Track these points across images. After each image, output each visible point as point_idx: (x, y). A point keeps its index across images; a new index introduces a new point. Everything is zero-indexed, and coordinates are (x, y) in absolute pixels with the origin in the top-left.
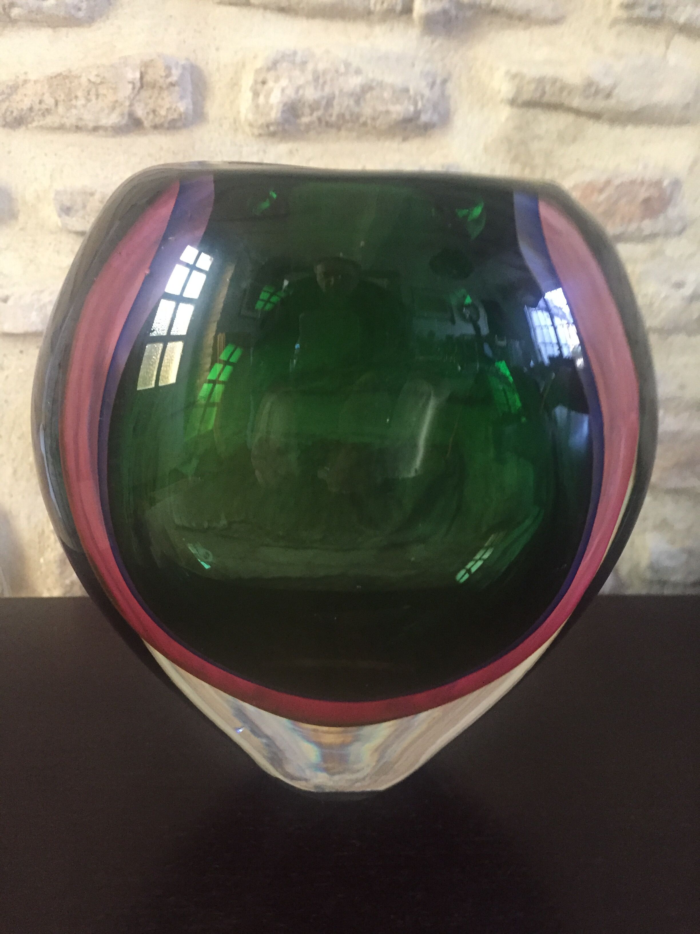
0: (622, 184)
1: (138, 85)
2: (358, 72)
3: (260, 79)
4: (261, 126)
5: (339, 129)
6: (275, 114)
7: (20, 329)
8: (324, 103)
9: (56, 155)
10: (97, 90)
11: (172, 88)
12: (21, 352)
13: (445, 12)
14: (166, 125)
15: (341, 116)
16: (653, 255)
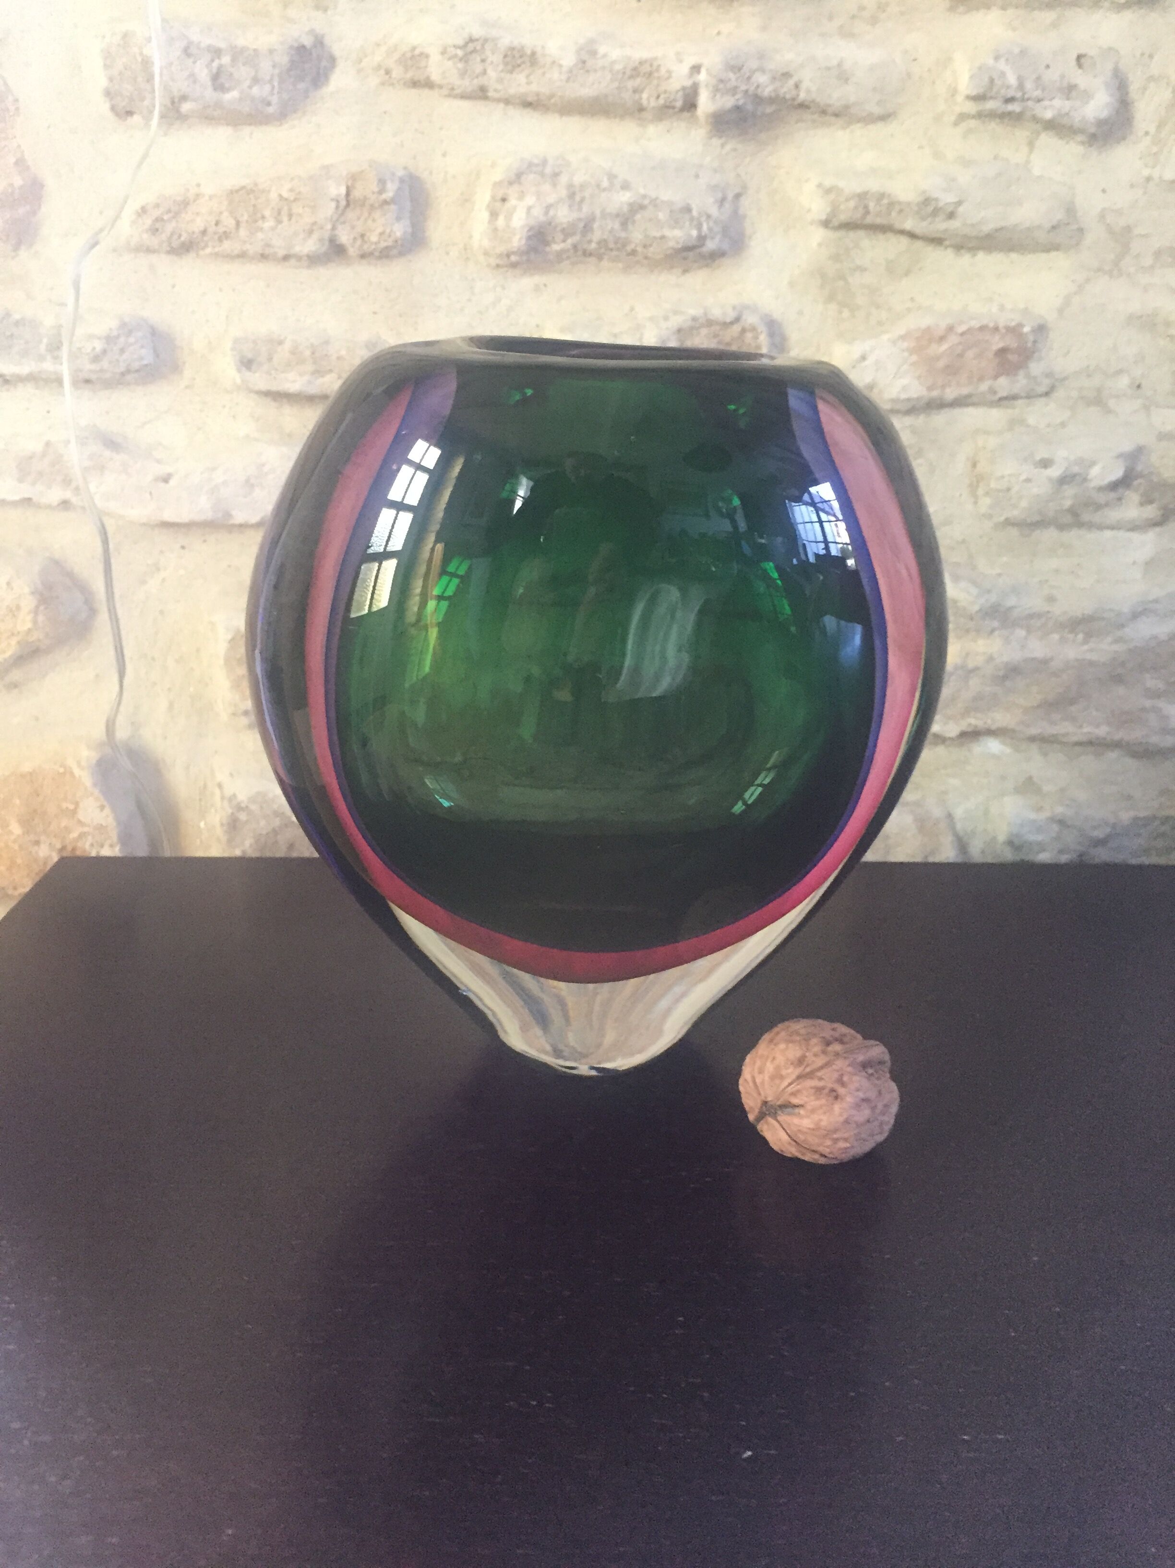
0: (969, 331)
1: (343, 203)
2: (625, 186)
3: (500, 195)
4: (500, 256)
5: (600, 258)
6: (517, 241)
7: (184, 518)
8: (581, 225)
9: (234, 290)
10: (290, 210)
11: (386, 207)
12: (183, 547)
13: (737, 108)
14: (377, 254)
15: (603, 243)
16: (1012, 424)
